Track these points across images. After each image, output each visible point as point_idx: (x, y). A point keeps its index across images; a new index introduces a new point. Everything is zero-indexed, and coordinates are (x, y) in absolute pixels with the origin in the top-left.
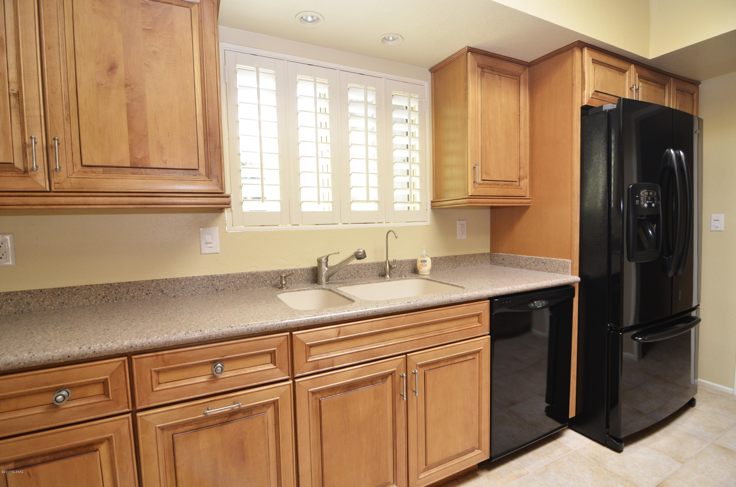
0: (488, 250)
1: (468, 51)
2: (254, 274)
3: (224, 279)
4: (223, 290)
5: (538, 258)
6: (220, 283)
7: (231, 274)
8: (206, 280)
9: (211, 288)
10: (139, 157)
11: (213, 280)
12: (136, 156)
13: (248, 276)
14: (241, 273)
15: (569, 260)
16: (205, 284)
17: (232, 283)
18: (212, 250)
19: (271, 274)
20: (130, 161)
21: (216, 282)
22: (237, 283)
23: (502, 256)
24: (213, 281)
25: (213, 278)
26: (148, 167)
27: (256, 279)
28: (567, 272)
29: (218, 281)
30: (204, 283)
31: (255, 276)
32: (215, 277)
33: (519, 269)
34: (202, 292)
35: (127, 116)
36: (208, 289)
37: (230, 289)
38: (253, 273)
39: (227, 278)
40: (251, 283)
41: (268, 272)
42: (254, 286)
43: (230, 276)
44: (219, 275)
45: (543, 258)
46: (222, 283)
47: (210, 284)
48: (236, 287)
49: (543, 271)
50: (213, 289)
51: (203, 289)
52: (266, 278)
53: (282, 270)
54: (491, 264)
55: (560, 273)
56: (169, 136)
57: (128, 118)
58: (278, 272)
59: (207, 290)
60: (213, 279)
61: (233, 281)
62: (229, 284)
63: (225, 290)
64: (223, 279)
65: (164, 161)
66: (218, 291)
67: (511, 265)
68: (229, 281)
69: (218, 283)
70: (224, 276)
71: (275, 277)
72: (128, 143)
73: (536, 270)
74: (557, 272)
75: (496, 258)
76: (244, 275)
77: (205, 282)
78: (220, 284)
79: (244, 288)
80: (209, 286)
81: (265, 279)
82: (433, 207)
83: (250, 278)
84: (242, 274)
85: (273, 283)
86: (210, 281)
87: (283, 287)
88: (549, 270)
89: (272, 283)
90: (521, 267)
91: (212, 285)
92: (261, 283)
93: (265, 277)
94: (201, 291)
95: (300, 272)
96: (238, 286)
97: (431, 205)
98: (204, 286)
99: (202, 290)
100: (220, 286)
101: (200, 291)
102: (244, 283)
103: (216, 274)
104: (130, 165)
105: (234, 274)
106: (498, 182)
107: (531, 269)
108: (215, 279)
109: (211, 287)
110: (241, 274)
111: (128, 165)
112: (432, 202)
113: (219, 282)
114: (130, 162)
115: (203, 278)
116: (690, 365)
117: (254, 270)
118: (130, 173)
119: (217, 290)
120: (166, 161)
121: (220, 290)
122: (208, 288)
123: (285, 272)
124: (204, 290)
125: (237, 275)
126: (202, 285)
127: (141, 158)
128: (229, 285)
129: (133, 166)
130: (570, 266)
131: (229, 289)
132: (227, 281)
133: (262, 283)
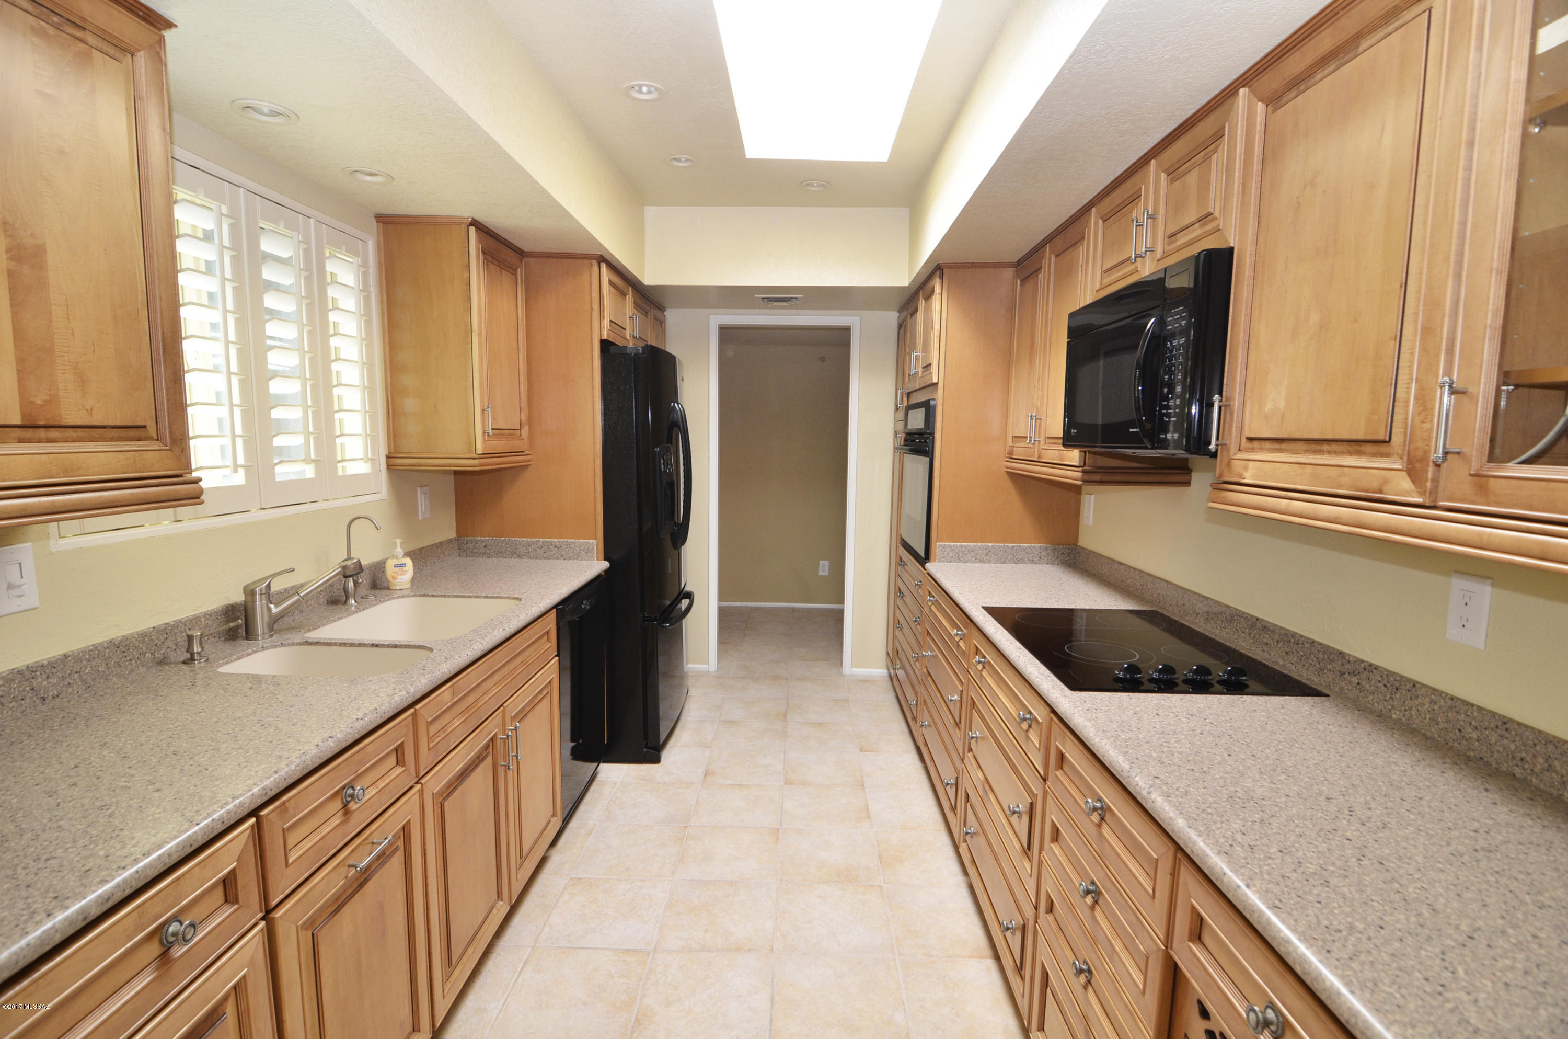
0: (453, 535)
1: (471, 224)
2: (119, 643)
3: (59, 668)
4: (57, 696)
5: (547, 542)
6: (49, 680)
7: (71, 653)
8: (17, 681)
9: (31, 698)
10: (38, 402)
11: (33, 678)
12: (32, 399)
13: (107, 651)
14: (91, 648)
15: (594, 541)
16: (17, 692)
17: (76, 675)
18: (23, 604)
19: (153, 637)
20: (21, 412)
21: (40, 681)
22: (87, 671)
23: (482, 541)
24: (33, 680)
25: (33, 672)
26: (57, 423)
27: (125, 654)
28: (592, 556)
29: (44, 676)
30: (12, 690)
31: (121, 648)
32: (36, 667)
33: (516, 559)
34: (10, 713)
35: (11, 300)
36: (23, 702)
37: (73, 690)
38: (117, 643)
39: (65, 666)
40: (114, 667)
41: (147, 632)
42: (121, 670)
43: (70, 658)
44: (45, 662)
45: (556, 540)
46: (54, 680)
47: (28, 689)
48: (84, 681)
49: (557, 558)
50: (35, 698)
51: (11, 705)
52: (144, 649)
53: (173, 623)
54: (460, 556)
55: (582, 560)
56: (94, 351)
57: (12, 305)
58: (165, 629)
59: (21, 705)
60: (33, 674)
61: (78, 670)
62: (68, 680)
63: (61, 696)
64: (54, 670)
65: (87, 410)
66: (47, 701)
67: (500, 554)
68: (68, 672)
69: (45, 683)
70: (56, 662)
71: (159, 643)
72: (15, 368)
73: (546, 558)
74: (577, 559)
75: (471, 546)
76: (99, 651)
77: (15, 685)
78: (50, 683)
79: (102, 681)
80: (26, 693)
81: (141, 651)
82: (389, 466)
83: (111, 654)
84: (96, 647)
85: (156, 656)
86: (26, 680)
87: (195, 660)
88: (565, 556)
89: (155, 658)
90: (520, 556)
91: (32, 689)
92: (134, 662)
93: (141, 645)
94: (7, 712)
95: (205, 621)
96: (89, 680)
97: (387, 462)
98: (12, 696)
99: (11, 709)
100: (51, 689)
101: (5, 712)
102: (100, 669)
103: (37, 660)
104: (22, 420)
105: (79, 653)
106: (503, 432)
107: (536, 558)
108: (38, 673)
109: (30, 695)
110: (92, 651)
111: (17, 420)
112: (388, 457)
113: (48, 678)
114: (22, 415)
115: (11, 676)
116: (682, 650)
117: (115, 633)
118: (16, 441)
119: (44, 700)
120: (91, 410)
121: (50, 697)
122: (22, 699)
123: (178, 627)
124: (13, 707)
125: (85, 652)
126: (9, 694)
127: (42, 403)
128: (71, 681)
129: (27, 423)
130: (595, 549)
131: (70, 690)
132: (65, 672)
133: (136, 662)
